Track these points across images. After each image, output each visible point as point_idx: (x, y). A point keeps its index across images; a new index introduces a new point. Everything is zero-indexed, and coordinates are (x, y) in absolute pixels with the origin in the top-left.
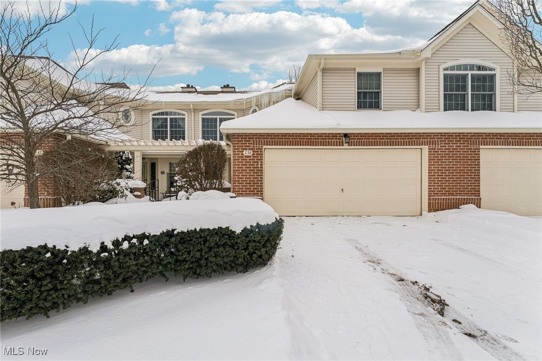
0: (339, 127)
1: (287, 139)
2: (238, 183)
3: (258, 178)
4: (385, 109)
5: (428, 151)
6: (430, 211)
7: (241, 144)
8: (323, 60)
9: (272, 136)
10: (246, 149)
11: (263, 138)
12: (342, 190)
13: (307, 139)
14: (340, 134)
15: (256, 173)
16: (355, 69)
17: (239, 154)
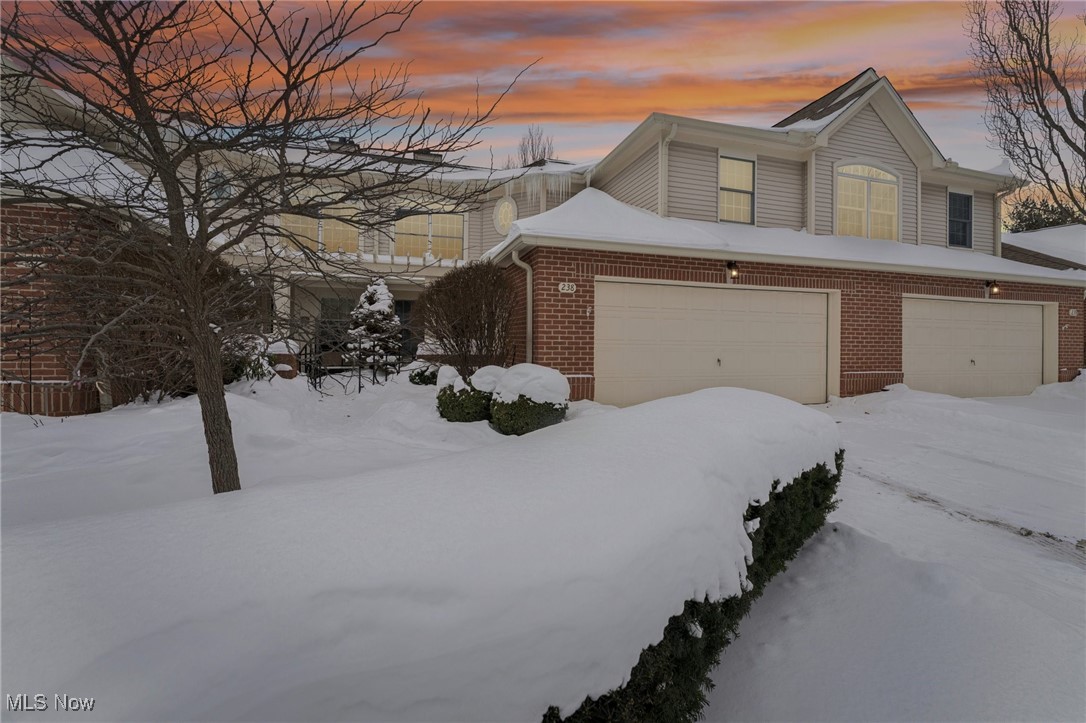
0: (727, 249)
1: (637, 264)
2: (547, 348)
3: (585, 338)
4: (760, 224)
5: (840, 297)
6: (842, 395)
7: (554, 269)
8: (675, 126)
9: (610, 257)
10: (564, 280)
11: (596, 261)
12: (719, 360)
13: (670, 267)
14: (722, 261)
15: (581, 328)
16: (717, 150)
17: (550, 290)
